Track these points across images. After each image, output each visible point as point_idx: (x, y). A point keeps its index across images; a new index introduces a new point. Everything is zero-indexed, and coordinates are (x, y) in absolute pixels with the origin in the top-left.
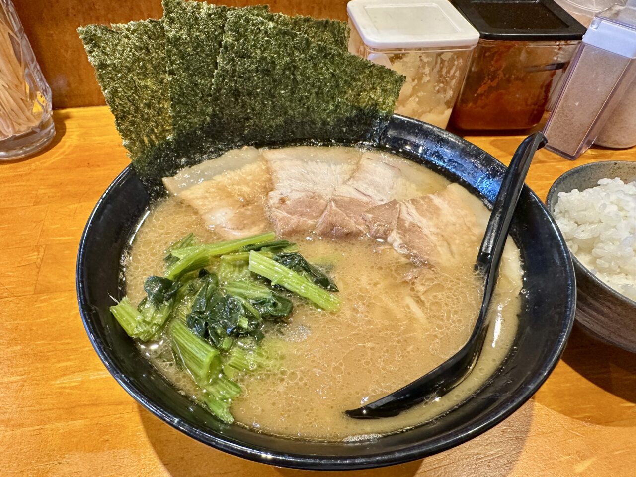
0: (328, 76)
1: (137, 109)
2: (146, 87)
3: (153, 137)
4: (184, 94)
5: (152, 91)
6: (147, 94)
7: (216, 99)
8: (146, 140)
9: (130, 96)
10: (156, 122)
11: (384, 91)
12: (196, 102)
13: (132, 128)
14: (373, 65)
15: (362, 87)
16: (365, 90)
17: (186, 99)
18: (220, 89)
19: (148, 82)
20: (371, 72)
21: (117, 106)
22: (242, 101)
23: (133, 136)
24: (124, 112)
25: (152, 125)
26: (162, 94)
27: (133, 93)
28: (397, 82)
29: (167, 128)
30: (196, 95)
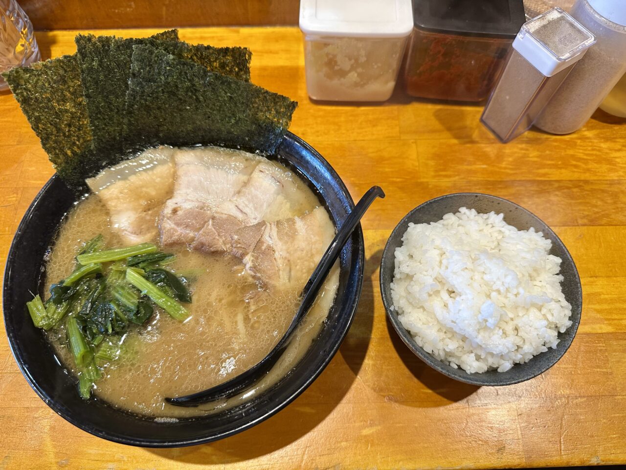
0: (226, 99)
1: (59, 130)
2: (67, 111)
3: (75, 148)
4: (101, 111)
5: (71, 113)
6: (67, 116)
7: (130, 113)
8: (69, 153)
9: (52, 121)
11: (278, 112)
13: (55, 145)
14: (267, 92)
15: (258, 108)
16: (261, 111)
17: (103, 115)
18: (133, 105)
19: (68, 106)
20: (265, 97)
21: (41, 131)
23: (57, 151)
24: (47, 134)
25: (74, 140)
26: (81, 114)
27: (54, 118)
28: (289, 106)
29: (89, 139)
30: (111, 110)
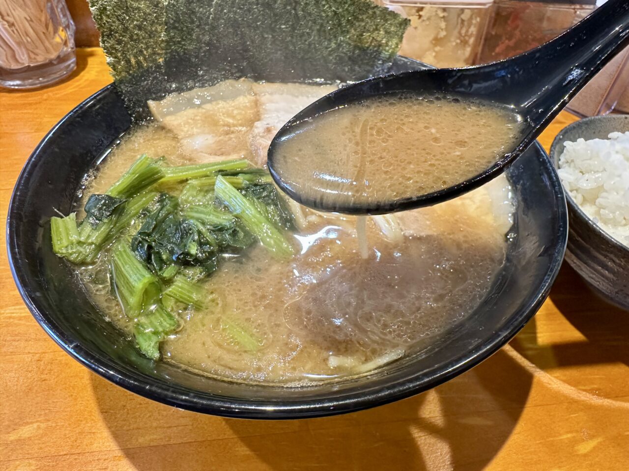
0: (330, 14)
1: (126, 29)
2: (138, 9)
3: (141, 58)
4: (180, 20)
5: (145, 13)
6: (139, 16)
7: (213, 28)
8: (133, 61)
9: (120, 15)
10: (146, 44)
11: (387, 32)
12: (193, 30)
13: (118, 47)
14: (376, 7)
15: (365, 28)
16: (368, 31)
17: (182, 26)
18: (219, 19)
19: (142, 5)
20: (374, 13)
21: (104, 24)
22: (241, 31)
23: (119, 55)
24: (111, 31)
25: (142, 47)
26: (156, 18)
28: (401, 24)
29: (159, 51)
